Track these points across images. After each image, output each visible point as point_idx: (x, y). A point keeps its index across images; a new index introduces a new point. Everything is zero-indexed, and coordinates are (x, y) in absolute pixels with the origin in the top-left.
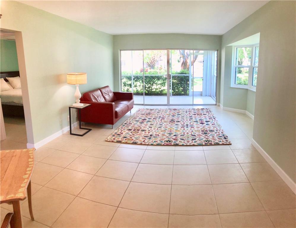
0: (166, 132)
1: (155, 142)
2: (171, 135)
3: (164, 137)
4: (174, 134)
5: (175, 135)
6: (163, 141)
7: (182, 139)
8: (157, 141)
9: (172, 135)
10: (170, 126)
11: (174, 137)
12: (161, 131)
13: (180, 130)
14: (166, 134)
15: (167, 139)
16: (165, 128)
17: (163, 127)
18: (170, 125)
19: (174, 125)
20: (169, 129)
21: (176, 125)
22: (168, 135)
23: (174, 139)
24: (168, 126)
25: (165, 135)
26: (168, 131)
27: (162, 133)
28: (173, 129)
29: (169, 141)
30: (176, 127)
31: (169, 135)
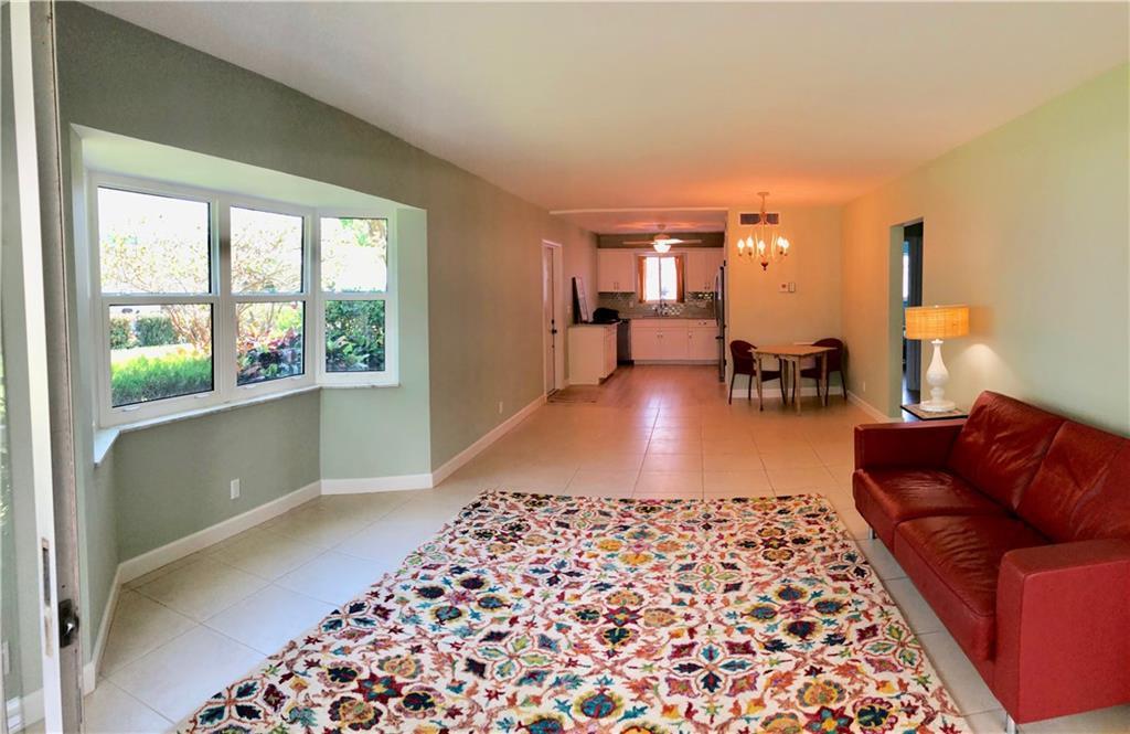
0: (655, 544)
1: (689, 508)
2: (639, 530)
3: (662, 522)
4: (625, 534)
5: (626, 528)
6: (664, 511)
7: (606, 514)
8: (683, 508)
9: (635, 529)
10: (639, 577)
11: (629, 521)
12: (675, 546)
13: (599, 551)
14: (659, 533)
15: (653, 515)
16: (663, 567)
17: (672, 572)
18: (639, 588)
19: (617, 588)
20: (647, 558)
21: (607, 587)
22: (652, 529)
23: (630, 516)
24: (651, 578)
25: (660, 528)
26: (649, 547)
27: (671, 538)
28: (625, 559)
29: (648, 512)
30: (612, 568)
31: (646, 530)
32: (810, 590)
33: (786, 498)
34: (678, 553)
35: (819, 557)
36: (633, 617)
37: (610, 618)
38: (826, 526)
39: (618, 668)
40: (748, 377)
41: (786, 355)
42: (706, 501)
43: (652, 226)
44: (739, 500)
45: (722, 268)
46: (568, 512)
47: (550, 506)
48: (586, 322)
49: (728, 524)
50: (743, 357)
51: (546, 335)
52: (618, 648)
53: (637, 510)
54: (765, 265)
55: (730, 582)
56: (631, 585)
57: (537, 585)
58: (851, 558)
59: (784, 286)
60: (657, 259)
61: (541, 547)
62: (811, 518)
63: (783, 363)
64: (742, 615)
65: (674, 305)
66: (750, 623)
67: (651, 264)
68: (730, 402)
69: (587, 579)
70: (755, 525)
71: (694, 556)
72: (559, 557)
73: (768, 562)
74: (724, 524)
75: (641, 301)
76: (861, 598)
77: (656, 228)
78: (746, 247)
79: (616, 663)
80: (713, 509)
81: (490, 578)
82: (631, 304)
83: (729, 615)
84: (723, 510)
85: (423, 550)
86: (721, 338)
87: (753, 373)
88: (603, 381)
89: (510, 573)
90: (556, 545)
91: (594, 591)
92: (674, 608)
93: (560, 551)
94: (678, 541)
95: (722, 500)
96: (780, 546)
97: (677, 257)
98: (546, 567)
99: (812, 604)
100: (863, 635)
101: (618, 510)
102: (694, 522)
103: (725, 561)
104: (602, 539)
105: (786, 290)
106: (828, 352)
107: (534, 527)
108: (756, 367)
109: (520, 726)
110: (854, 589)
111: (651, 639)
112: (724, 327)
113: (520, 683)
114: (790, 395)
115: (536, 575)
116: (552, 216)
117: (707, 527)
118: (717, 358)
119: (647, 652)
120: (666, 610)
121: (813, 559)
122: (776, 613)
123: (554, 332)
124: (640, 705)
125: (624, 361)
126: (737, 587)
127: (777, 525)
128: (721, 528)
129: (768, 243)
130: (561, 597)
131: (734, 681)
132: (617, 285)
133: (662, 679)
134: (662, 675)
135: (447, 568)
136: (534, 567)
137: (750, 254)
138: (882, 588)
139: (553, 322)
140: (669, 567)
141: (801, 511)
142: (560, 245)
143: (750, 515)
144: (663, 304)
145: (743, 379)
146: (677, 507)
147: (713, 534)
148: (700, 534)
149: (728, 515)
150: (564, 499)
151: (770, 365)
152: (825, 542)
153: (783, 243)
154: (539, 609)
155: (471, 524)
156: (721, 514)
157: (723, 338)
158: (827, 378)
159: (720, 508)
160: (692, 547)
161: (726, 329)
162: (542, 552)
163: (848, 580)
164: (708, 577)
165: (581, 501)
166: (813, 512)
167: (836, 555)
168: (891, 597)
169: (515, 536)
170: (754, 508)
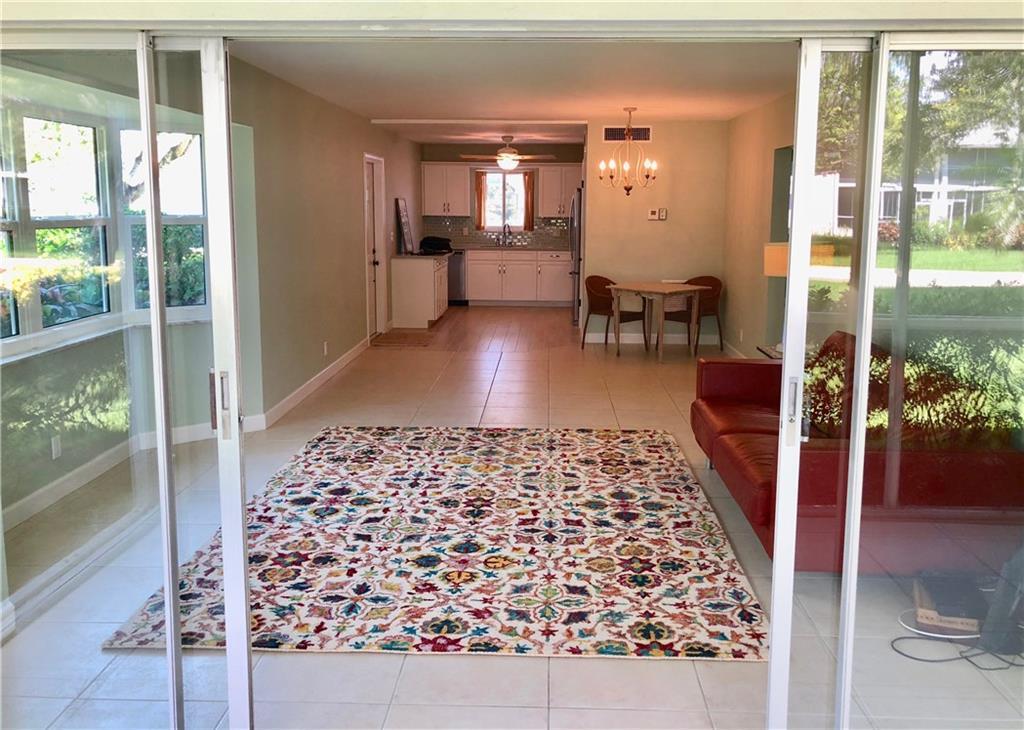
0: (503, 459)
1: (534, 435)
2: (488, 450)
4: (475, 452)
5: (476, 448)
6: (510, 436)
7: (455, 439)
8: (528, 435)
10: (490, 480)
11: (477, 444)
12: (521, 460)
13: (452, 464)
14: (506, 452)
15: (500, 439)
16: (510, 474)
17: (519, 477)
18: (490, 486)
19: (473, 487)
20: (496, 468)
21: (464, 486)
22: (499, 449)
23: (479, 440)
24: (500, 481)
25: (507, 448)
26: (497, 461)
27: (517, 455)
28: (477, 468)
30: (466, 474)
31: (494, 450)
32: (640, 495)
33: (630, 432)
34: (524, 465)
35: (653, 475)
36: (488, 503)
37: (469, 503)
38: (667, 456)
39: (479, 530)
40: (605, 318)
41: (650, 293)
42: (552, 430)
43: (496, 137)
44: (583, 431)
45: (579, 190)
46: (417, 439)
47: (398, 435)
48: (412, 254)
49: (572, 447)
50: (600, 295)
51: (368, 267)
52: (477, 520)
53: (484, 436)
54: (628, 189)
55: (570, 485)
56: (483, 485)
57: (401, 488)
58: (684, 479)
59: (653, 213)
60: (501, 175)
61: (397, 464)
62: (652, 448)
63: (647, 303)
64: (577, 505)
65: (520, 234)
66: (583, 510)
67: (492, 181)
68: (583, 348)
69: (445, 482)
70: (598, 449)
71: (538, 468)
72: (416, 469)
73: (605, 474)
74: (568, 447)
75: (479, 227)
76: (684, 505)
77: (501, 140)
78: (607, 168)
79: (477, 528)
80: (558, 436)
81: (354, 486)
82: (466, 231)
83: (566, 504)
84: (567, 437)
85: (280, 475)
86: (576, 273)
87: (610, 313)
88: (433, 324)
89: (374, 482)
90: (411, 462)
91: (452, 489)
92: (520, 498)
93: (416, 466)
94: (523, 457)
95: (567, 430)
96: (618, 464)
97: (525, 174)
98: (406, 476)
99: (640, 503)
100: (677, 525)
101: (467, 435)
102: (539, 444)
103: (566, 472)
104: (455, 456)
105: (656, 217)
106: (700, 291)
107: (386, 451)
108: (614, 306)
109: (408, 561)
110: (679, 498)
111: (502, 515)
112: (580, 260)
113: (402, 541)
114: (654, 341)
115: (398, 482)
116: (374, 124)
117: (552, 448)
118: (570, 299)
119: (501, 521)
120: (514, 500)
121: (647, 476)
122: (607, 506)
123: (376, 263)
124: (496, 547)
125: (457, 303)
126: (575, 488)
127: (617, 450)
128: (565, 450)
129: (633, 164)
130: (424, 494)
131: (567, 539)
132: (447, 207)
133: (511, 536)
134: (511, 534)
135: (311, 484)
136: (394, 477)
137: (612, 177)
138: (705, 500)
139: (374, 251)
140: (516, 474)
141: (644, 442)
142: (382, 159)
143: (593, 441)
144: (507, 231)
145: (598, 320)
146: (524, 434)
147: (557, 453)
148: (544, 453)
149: (572, 441)
150: (411, 429)
151: (632, 305)
152: (662, 466)
153: (652, 165)
154: (405, 502)
155: (322, 453)
156: (565, 440)
157: (579, 273)
158: (698, 323)
159: (564, 435)
160: (536, 461)
161: (582, 262)
162: (399, 467)
163: (676, 492)
164: (550, 481)
165: (429, 430)
166: (656, 444)
167: (670, 476)
168: (712, 506)
169: (370, 458)
170: (597, 437)
